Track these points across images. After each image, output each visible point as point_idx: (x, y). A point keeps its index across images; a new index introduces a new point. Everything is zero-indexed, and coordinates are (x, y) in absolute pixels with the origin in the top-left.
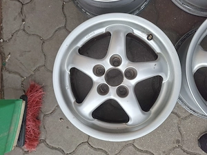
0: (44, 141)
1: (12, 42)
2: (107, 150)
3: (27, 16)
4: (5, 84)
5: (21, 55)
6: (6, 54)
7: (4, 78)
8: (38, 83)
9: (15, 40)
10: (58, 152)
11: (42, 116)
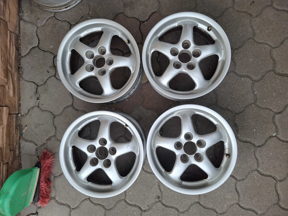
0: (54, 198)
1: (28, 117)
2: (104, 205)
3: (41, 95)
4: (22, 151)
5: (36, 127)
6: (24, 126)
7: (21, 146)
8: (50, 151)
9: (31, 115)
10: (66, 207)
11: (52, 178)
